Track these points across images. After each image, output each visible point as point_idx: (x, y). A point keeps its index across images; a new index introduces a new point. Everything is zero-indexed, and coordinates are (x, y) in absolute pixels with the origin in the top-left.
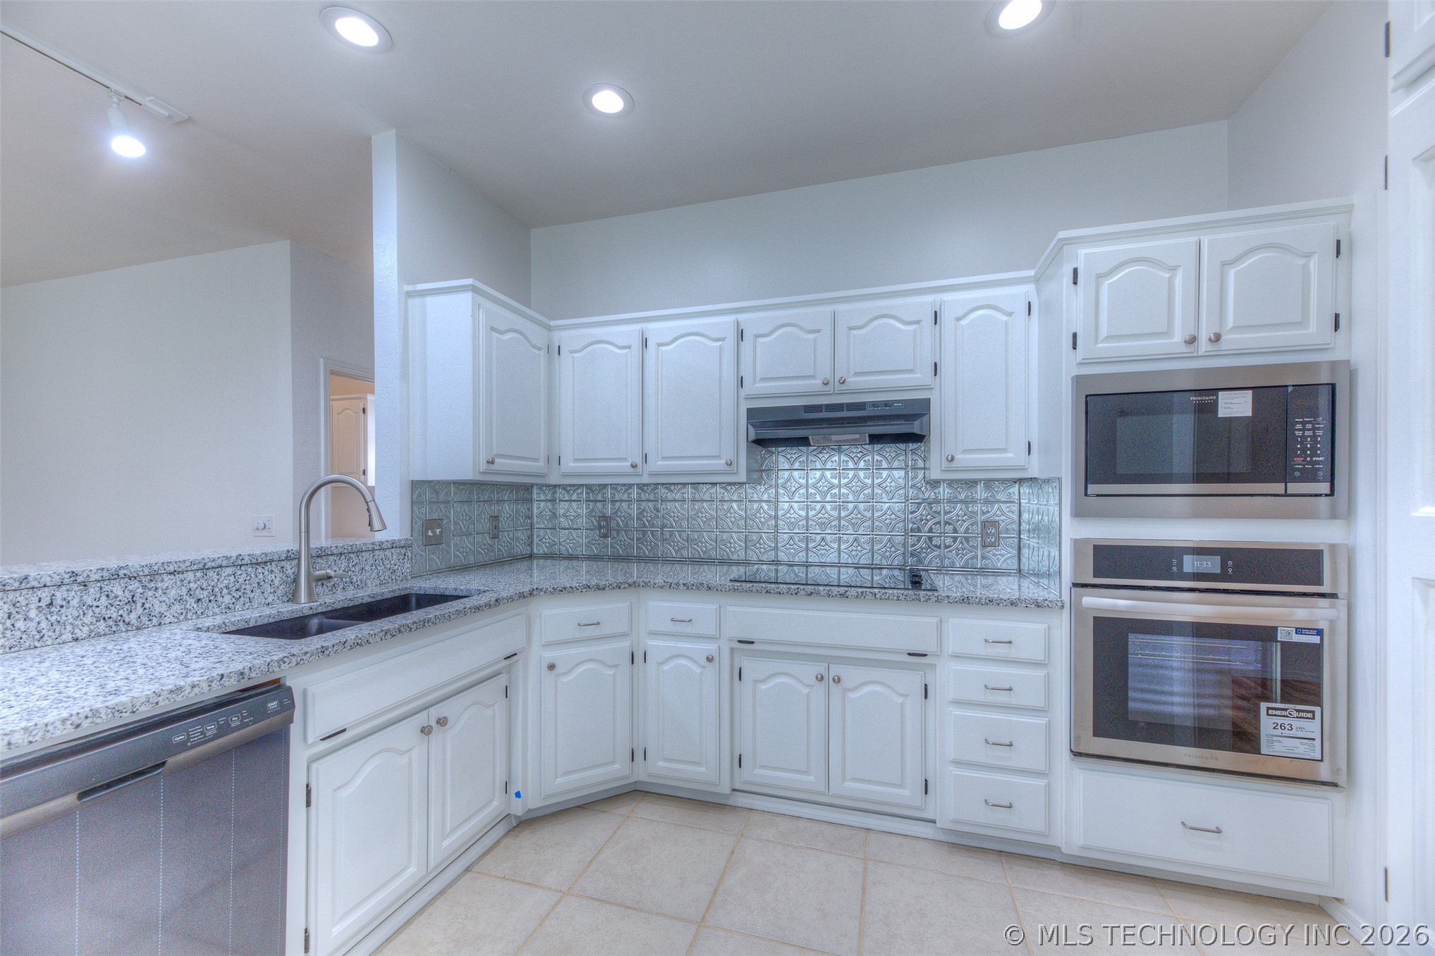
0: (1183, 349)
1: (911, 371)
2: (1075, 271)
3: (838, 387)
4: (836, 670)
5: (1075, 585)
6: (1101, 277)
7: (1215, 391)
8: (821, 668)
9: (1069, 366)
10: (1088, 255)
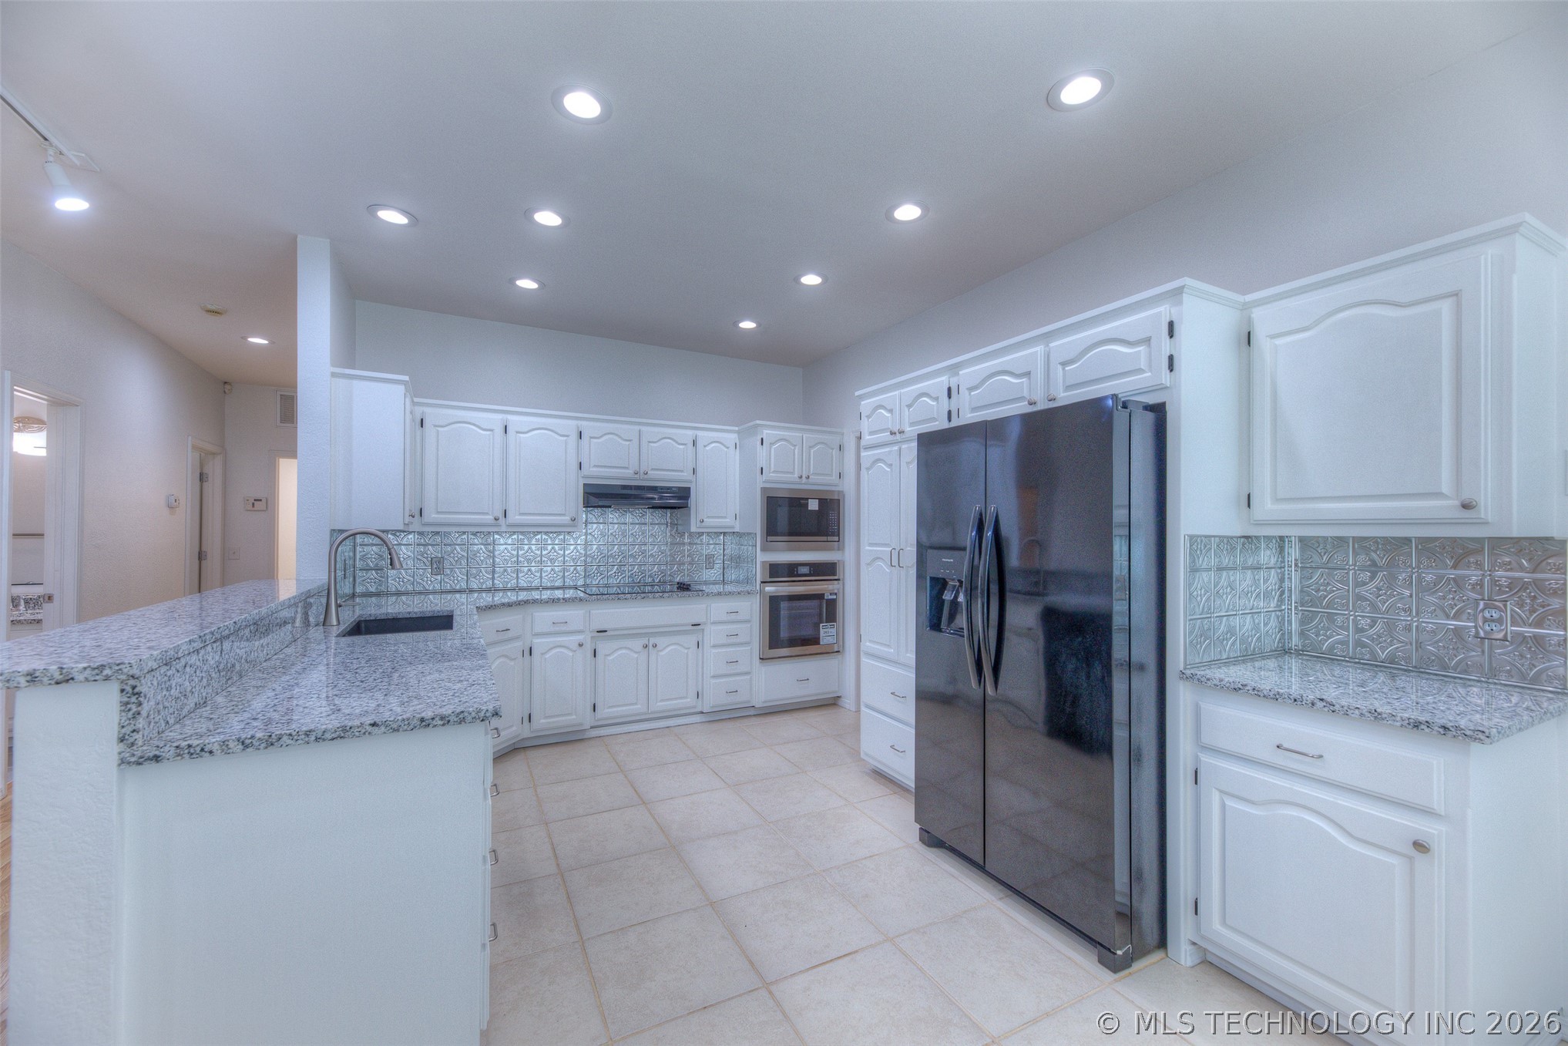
0: (798, 480)
1: (682, 471)
2: (762, 439)
3: (642, 476)
4: (652, 641)
5: (762, 582)
6: (772, 444)
7: (807, 499)
8: (644, 641)
9: (760, 483)
10: (766, 433)
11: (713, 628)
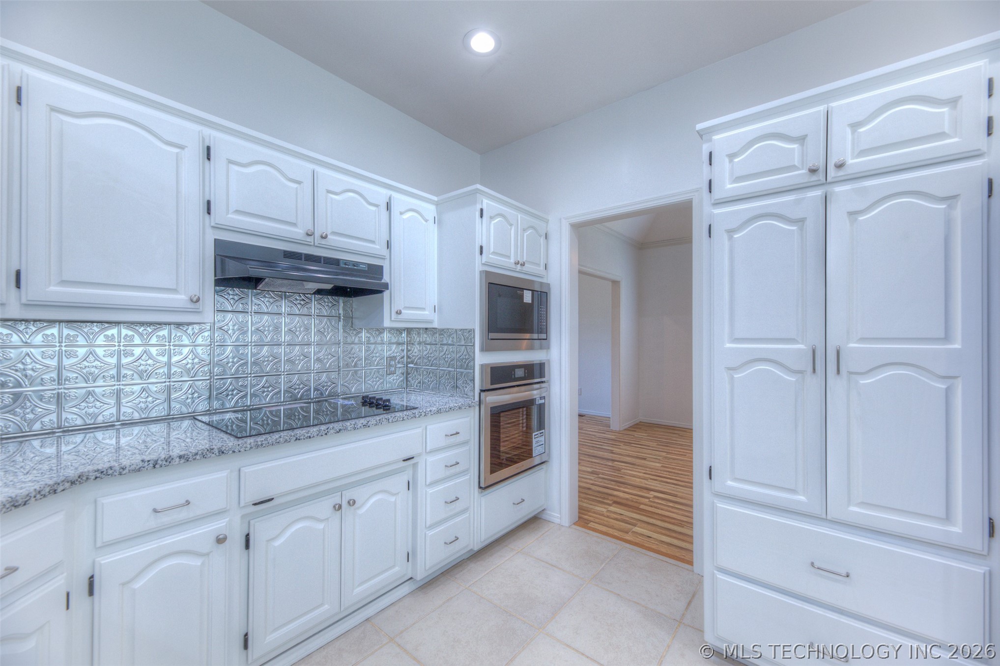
0: (513, 266)
1: (373, 242)
2: (482, 210)
3: (318, 241)
5: (482, 391)
6: (492, 218)
7: (523, 289)
8: (335, 499)
9: (479, 265)
10: (486, 203)
11: (431, 459)
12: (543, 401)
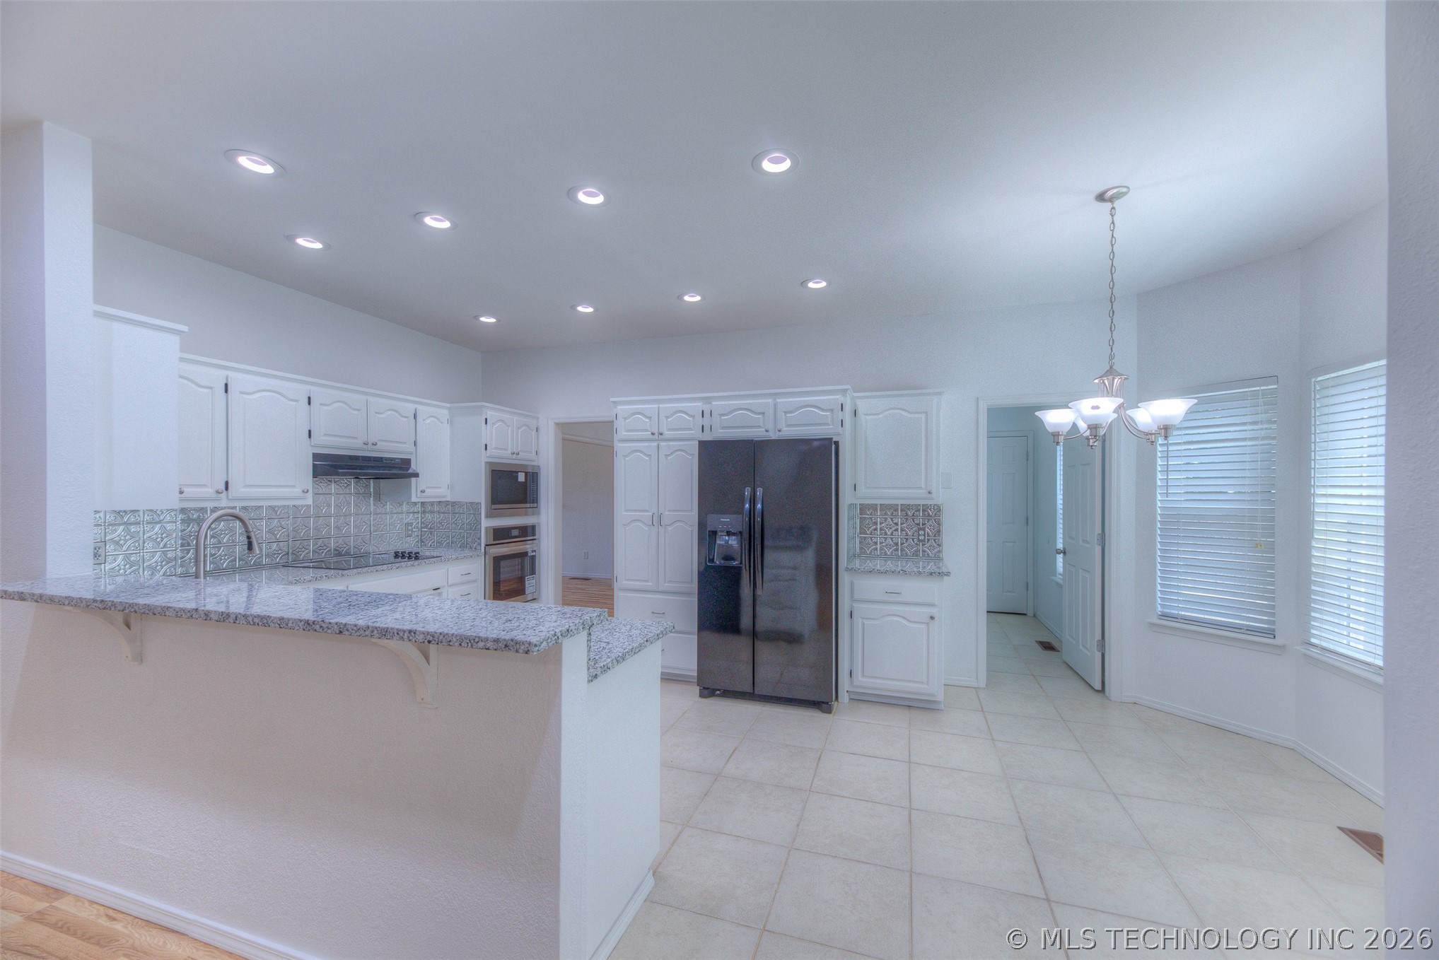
0: (510, 456)
1: (405, 443)
2: (486, 419)
3: (370, 446)
5: (486, 545)
6: (492, 423)
7: (517, 472)
9: (484, 457)
10: (490, 414)
11: (450, 590)
12: (534, 554)
